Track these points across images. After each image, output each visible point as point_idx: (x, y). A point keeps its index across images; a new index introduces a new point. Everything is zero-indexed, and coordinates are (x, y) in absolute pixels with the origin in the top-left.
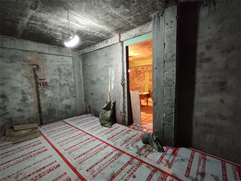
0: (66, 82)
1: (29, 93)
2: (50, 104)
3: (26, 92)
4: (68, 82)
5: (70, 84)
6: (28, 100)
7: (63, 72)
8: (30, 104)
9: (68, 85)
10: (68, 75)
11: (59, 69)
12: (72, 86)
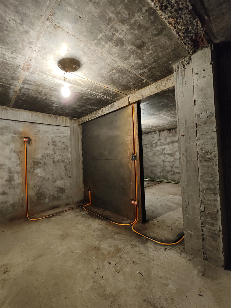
0: (61, 158)
1: (17, 172)
2: (40, 186)
3: (13, 170)
4: (63, 158)
5: (66, 160)
6: (14, 180)
7: (58, 145)
8: (16, 185)
9: (63, 161)
10: (64, 149)
11: (53, 142)
12: (68, 163)
